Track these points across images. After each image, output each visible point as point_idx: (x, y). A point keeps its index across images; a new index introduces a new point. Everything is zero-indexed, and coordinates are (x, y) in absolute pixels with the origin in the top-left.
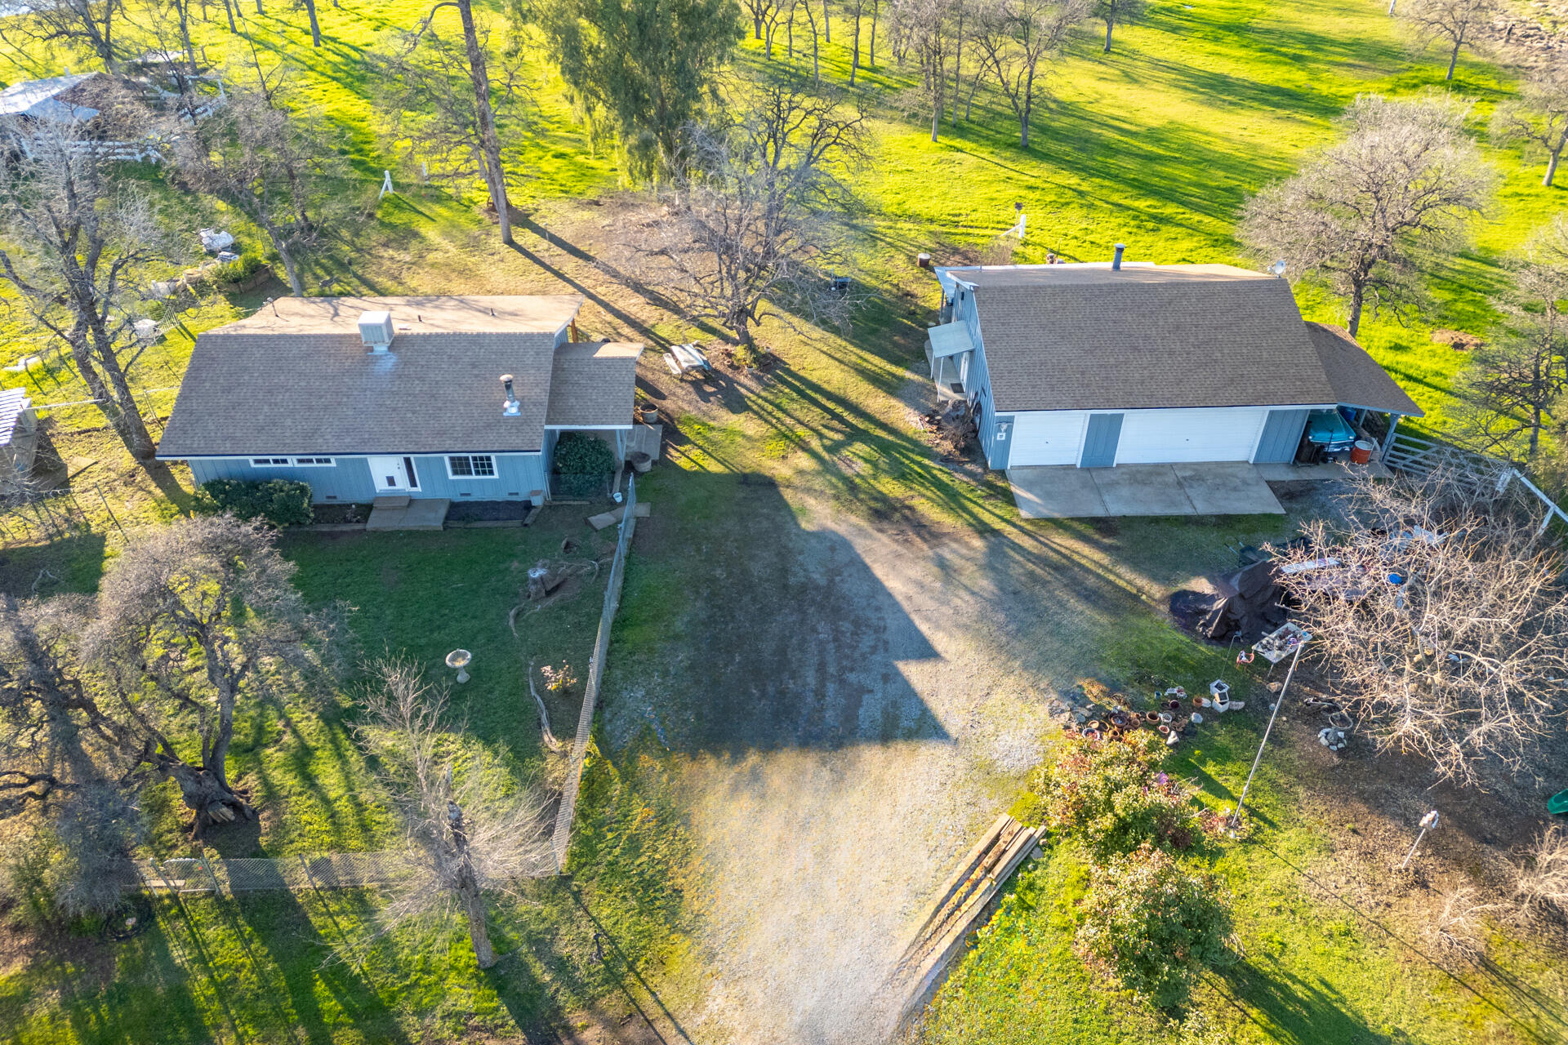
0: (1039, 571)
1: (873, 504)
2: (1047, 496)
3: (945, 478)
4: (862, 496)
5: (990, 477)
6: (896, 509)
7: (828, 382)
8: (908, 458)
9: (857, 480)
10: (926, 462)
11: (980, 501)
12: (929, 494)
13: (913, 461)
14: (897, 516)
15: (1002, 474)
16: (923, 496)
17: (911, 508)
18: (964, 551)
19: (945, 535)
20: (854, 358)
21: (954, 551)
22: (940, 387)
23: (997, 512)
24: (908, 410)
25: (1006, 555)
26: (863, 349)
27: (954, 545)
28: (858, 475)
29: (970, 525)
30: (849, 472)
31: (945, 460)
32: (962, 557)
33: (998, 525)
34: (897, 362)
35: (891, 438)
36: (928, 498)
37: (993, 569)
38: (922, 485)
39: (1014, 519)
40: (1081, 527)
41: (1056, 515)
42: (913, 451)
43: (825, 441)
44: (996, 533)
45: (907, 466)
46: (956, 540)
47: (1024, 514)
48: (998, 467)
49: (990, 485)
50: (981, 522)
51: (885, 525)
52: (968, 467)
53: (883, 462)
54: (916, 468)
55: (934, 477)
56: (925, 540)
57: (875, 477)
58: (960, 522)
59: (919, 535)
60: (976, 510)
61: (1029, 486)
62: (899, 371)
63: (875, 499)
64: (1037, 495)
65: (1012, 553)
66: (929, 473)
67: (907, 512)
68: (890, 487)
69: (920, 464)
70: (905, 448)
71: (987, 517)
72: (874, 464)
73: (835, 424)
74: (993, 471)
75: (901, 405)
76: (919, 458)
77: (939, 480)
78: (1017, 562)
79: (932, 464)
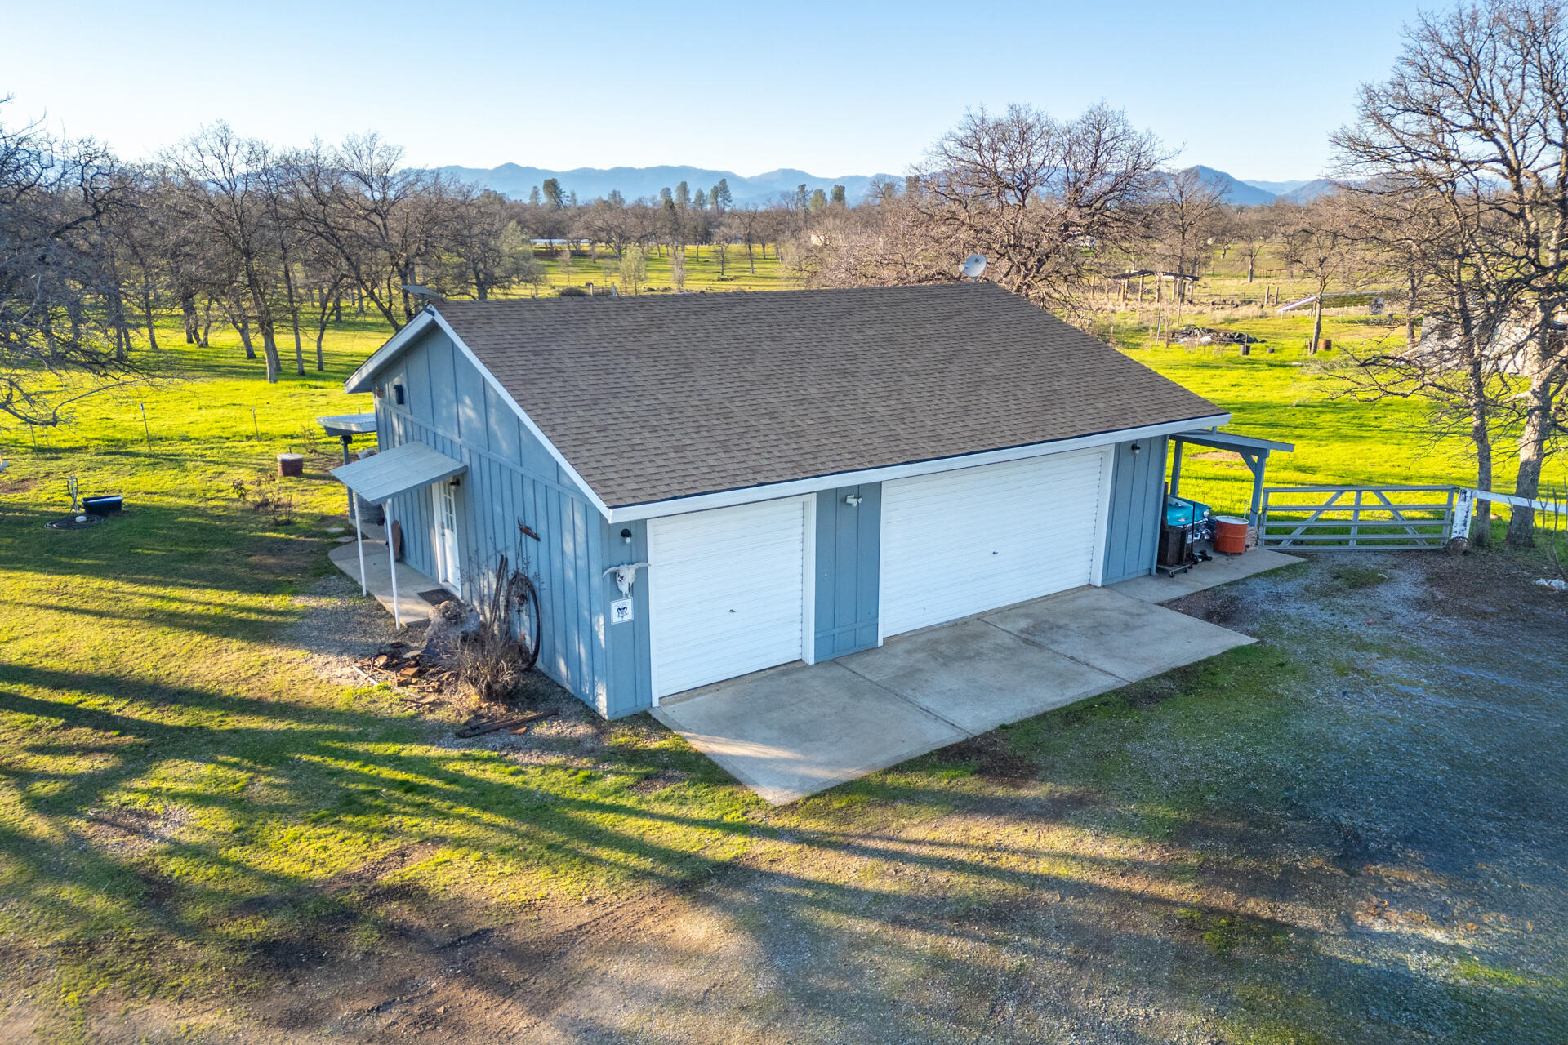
0: (958, 947)
1: (249, 928)
2: (794, 734)
3: (493, 774)
4: (195, 912)
5: (620, 738)
6: (346, 916)
7: (60, 655)
8: (352, 756)
9: (174, 867)
10: (415, 750)
11: (630, 801)
12: (456, 829)
13: (370, 759)
14: (360, 938)
15: (645, 719)
16: (439, 841)
17: (404, 892)
18: (668, 978)
19: (569, 938)
20: (141, 603)
21: (632, 992)
22: (393, 604)
23: (696, 813)
24: (319, 659)
25: (818, 936)
26: (166, 585)
27: (624, 969)
28: (178, 849)
29: (638, 875)
30: (134, 850)
31: (473, 731)
32: (676, 1002)
33: (730, 848)
34: (268, 589)
35: (281, 726)
36: (458, 843)
37: (814, 1001)
38: (425, 810)
39: (757, 817)
40: (939, 782)
41: (854, 773)
42: (364, 737)
43: (40, 788)
44: (733, 873)
45: (354, 776)
46: (623, 948)
47: (774, 795)
48: (627, 707)
49: (632, 756)
50: (667, 856)
51: (316, 989)
52: (544, 730)
53: (265, 786)
54: (387, 773)
55: (455, 778)
56: (504, 989)
57: (244, 838)
58: (600, 877)
59: (474, 977)
60: (631, 826)
61: (733, 726)
62: (278, 602)
63: (255, 906)
64: (766, 742)
65: (828, 919)
66: (436, 773)
67: (400, 912)
68: (309, 849)
69: (396, 761)
70: (334, 736)
71: (675, 837)
72: (238, 804)
73: (85, 735)
74: (613, 723)
75: (299, 654)
76: (391, 748)
77: (473, 782)
78: (871, 942)
79: (435, 752)
